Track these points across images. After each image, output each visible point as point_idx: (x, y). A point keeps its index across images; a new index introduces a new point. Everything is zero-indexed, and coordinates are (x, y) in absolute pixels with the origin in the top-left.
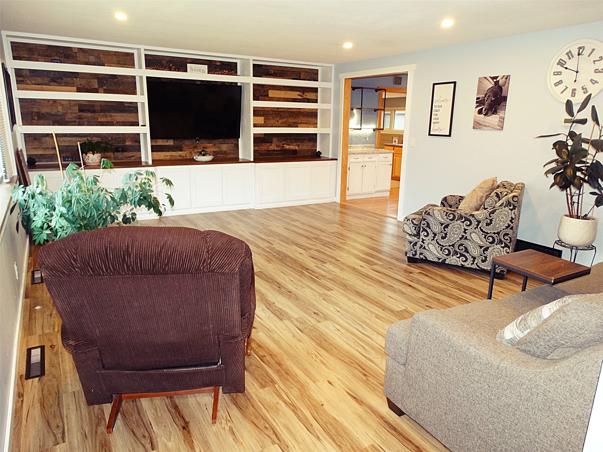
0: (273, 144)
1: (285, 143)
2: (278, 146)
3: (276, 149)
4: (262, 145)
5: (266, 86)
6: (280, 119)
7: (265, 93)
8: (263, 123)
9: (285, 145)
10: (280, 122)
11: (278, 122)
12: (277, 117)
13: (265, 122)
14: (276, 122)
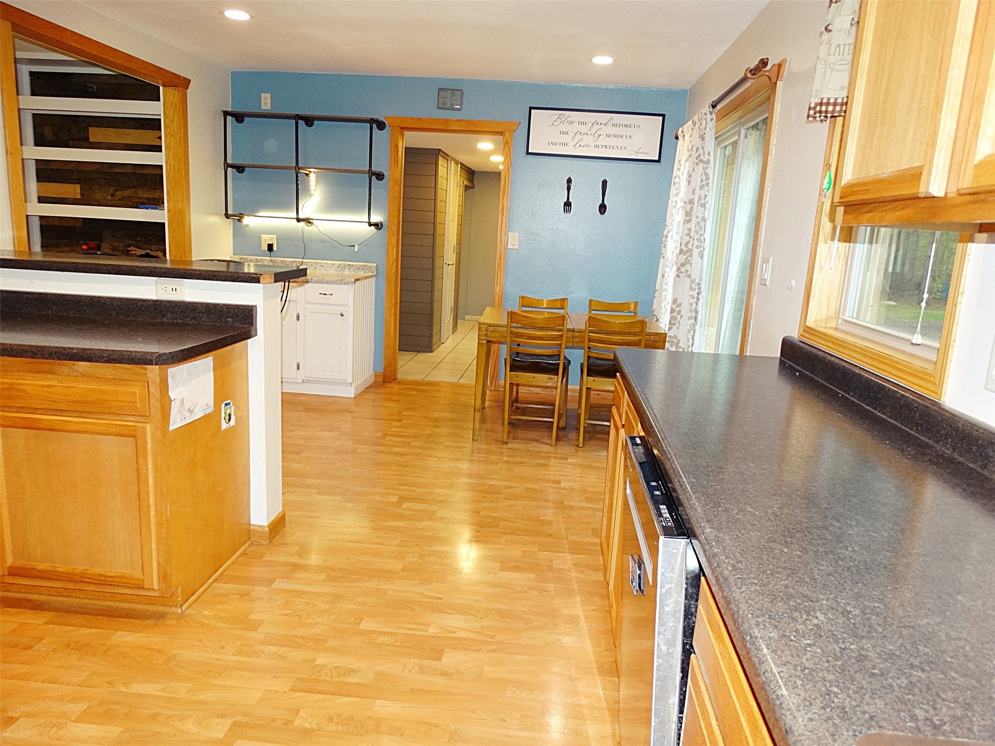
5: (82, 119)
6: (118, 190)
7: (83, 136)
8: (79, 196)
10: (117, 198)
11: (112, 196)
12: (110, 186)
13: (82, 194)
14: (110, 197)
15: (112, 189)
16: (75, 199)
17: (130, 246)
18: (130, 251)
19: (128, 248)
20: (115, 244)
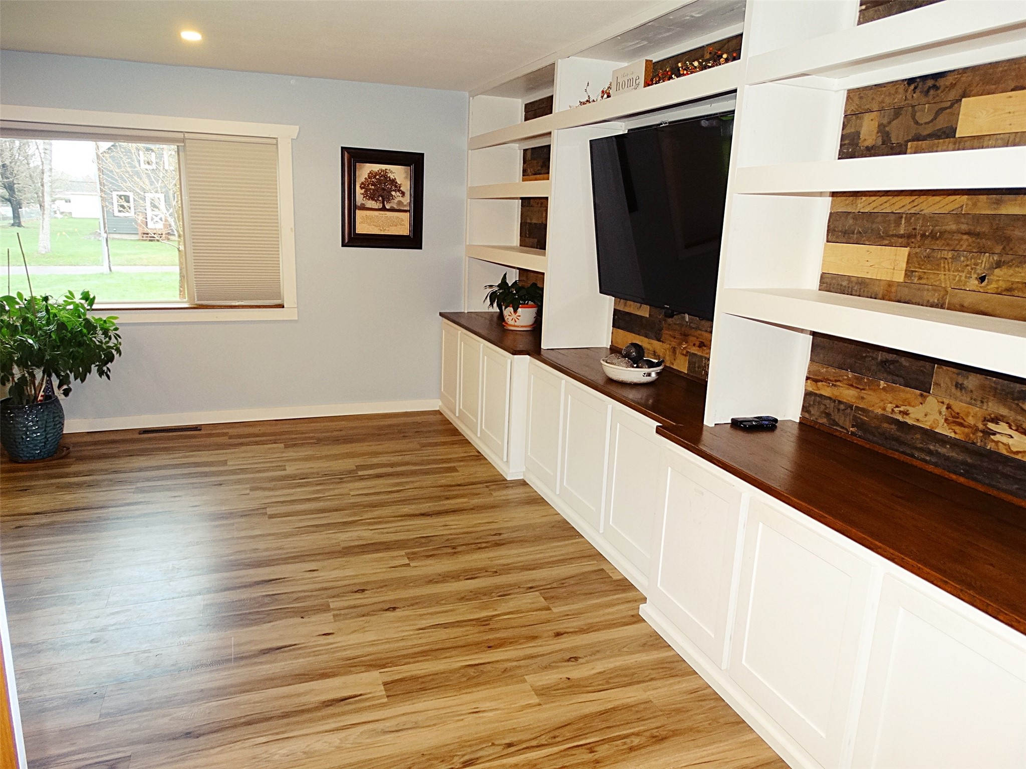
0: (931, 399)
1: (1003, 411)
2: (955, 419)
3: (943, 429)
4: (876, 389)
5: (950, 80)
6: (999, 265)
7: (942, 122)
8: (900, 277)
9: (1002, 428)
10: (994, 285)
11: (982, 279)
12: (982, 251)
13: (908, 273)
14: (974, 283)
15: (985, 260)
16: (890, 284)
17: (996, 420)
18: (994, 433)
19: (991, 426)
20: (958, 406)
